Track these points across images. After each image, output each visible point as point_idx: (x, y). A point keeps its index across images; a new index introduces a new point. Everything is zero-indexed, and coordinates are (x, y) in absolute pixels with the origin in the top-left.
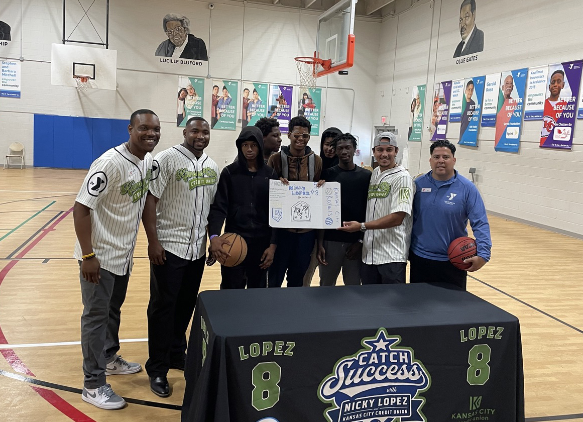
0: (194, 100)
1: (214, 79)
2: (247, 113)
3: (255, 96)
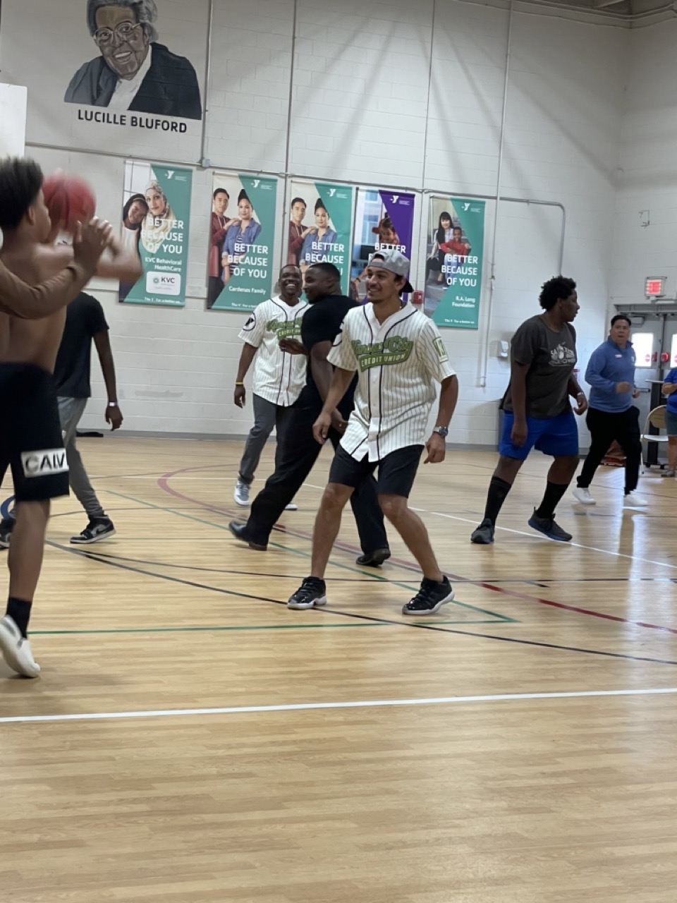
0: (164, 230)
1: (217, 171)
3: (319, 218)
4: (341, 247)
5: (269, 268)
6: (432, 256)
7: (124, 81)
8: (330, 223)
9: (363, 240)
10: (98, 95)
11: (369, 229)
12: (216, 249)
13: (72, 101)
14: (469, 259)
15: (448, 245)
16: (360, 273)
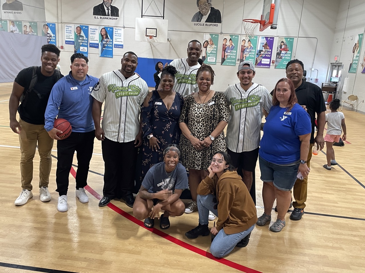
0: (212, 48)
1: (224, 34)
2: (243, 55)
3: (249, 44)
4: (254, 51)
5: (236, 56)
6: (278, 52)
7: (204, 16)
8: (252, 45)
9: (260, 48)
10: (199, 20)
11: (262, 46)
12: (224, 52)
13: (193, 21)
14: (288, 52)
15: (283, 49)
16: (259, 56)
